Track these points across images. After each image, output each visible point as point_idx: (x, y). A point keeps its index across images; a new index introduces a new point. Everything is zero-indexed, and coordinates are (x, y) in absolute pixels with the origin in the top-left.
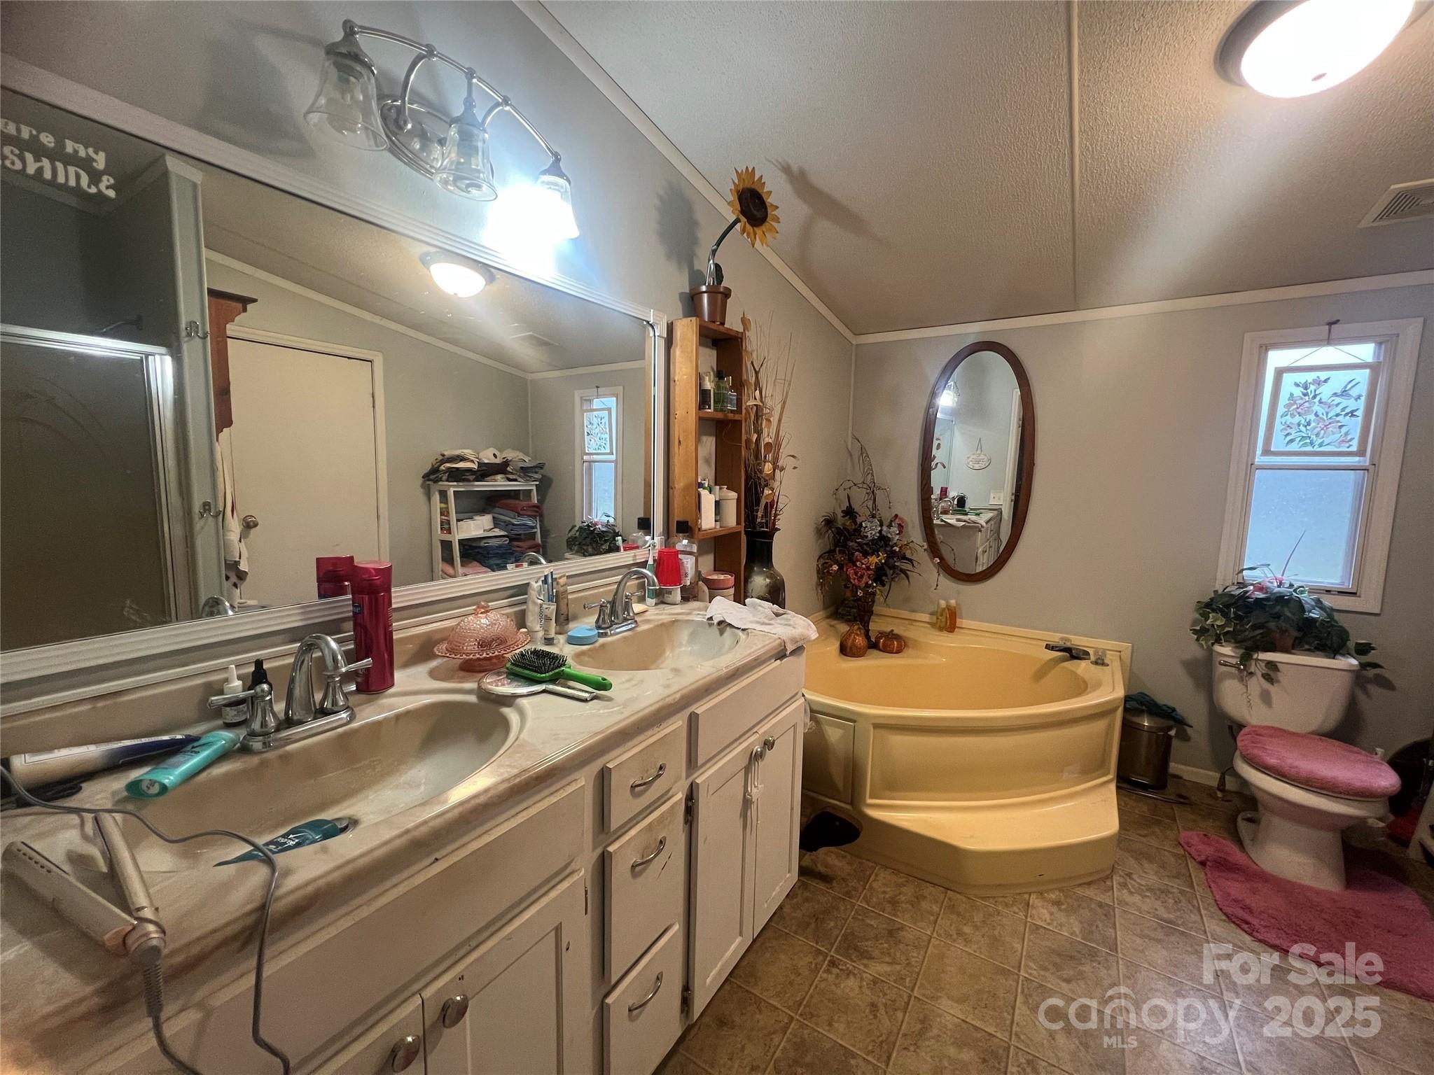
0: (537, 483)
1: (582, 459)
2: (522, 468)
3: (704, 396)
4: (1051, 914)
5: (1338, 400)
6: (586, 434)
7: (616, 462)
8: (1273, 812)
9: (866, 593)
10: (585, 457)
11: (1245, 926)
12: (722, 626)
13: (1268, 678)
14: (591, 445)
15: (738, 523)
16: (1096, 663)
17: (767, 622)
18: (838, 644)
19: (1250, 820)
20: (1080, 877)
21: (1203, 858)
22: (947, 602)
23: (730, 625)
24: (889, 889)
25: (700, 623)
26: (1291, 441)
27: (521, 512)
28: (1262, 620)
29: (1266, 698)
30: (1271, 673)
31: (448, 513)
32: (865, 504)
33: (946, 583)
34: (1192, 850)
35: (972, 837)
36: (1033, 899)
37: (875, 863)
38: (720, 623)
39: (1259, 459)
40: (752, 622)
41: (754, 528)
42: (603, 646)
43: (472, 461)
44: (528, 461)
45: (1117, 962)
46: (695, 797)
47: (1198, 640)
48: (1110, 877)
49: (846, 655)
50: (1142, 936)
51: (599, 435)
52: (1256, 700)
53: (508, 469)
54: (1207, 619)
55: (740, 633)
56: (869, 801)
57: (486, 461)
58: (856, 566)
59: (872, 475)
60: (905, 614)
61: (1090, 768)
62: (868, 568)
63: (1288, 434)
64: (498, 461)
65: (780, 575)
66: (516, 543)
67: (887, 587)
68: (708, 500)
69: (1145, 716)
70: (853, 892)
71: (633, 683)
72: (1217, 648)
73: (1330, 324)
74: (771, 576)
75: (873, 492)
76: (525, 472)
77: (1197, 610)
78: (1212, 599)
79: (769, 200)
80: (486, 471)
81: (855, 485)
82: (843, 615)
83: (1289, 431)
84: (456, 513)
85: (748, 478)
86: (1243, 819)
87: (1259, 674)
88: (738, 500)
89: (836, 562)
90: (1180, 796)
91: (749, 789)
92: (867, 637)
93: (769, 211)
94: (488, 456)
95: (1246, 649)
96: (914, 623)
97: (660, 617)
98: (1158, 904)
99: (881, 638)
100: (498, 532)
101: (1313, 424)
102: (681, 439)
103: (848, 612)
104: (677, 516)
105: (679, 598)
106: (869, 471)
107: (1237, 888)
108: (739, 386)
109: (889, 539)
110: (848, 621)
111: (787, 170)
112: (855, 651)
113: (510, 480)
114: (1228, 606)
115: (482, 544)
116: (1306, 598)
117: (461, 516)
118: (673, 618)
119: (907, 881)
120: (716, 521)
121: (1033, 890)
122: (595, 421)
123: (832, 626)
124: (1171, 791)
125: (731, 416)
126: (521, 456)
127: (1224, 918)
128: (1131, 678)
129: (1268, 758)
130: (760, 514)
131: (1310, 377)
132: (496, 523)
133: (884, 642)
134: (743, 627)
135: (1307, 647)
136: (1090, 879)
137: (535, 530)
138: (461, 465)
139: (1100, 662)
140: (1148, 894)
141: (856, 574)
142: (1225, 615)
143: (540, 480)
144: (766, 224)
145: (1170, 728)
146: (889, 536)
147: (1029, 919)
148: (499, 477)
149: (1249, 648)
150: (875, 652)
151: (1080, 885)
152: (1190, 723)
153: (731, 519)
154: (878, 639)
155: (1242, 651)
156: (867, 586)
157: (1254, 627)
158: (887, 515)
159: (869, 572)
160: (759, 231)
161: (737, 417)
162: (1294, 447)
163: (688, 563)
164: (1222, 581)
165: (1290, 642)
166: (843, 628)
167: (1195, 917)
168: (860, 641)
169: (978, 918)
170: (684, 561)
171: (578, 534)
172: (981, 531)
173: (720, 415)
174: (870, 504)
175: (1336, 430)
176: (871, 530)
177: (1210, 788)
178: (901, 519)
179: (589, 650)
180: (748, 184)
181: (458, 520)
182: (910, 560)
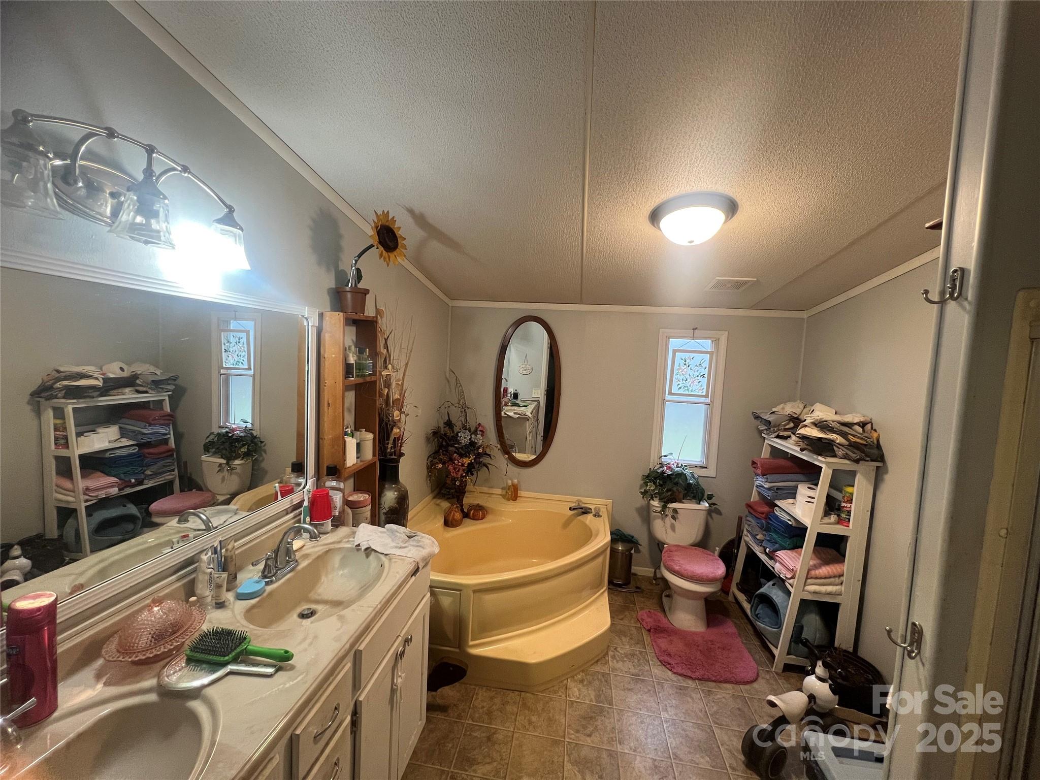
0: (170, 393)
1: (219, 372)
2: (153, 381)
3: (348, 369)
4: (579, 690)
5: (697, 368)
6: (223, 351)
7: (254, 375)
8: (679, 594)
9: (461, 481)
10: (222, 371)
11: (668, 666)
12: (368, 551)
13: (674, 518)
14: (228, 361)
15: (374, 455)
16: (595, 516)
17: (404, 545)
18: (443, 520)
19: (668, 596)
20: (593, 659)
21: (649, 628)
22: (512, 481)
23: (376, 551)
24: (485, 704)
25: (350, 549)
26: (680, 388)
27: (152, 422)
28: (669, 487)
29: (673, 528)
30: (675, 515)
31: (65, 428)
32: (460, 419)
33: (513, 469)
34: (644, 623)
35: (535, 653)
36: (570, 683)
37: (475, 685)
38: (366, 549)
39: (668, 397)
40: (392, 548)
41: (385, 456)
42: (270, 594)
43: (97, 379)
44: (160, 374)
45: (613, 712)
46: (358, 711)
47: (643, 498)
48: (607, 654)
49: (448, 526)
50: (624, 690)
51: (237, 352)
52: (669, 530)
53: (138, 381)
54: (647, 486)
55: (382, 557)
56: (471, 643)
57: (112, 376)
58: (455, 463)
59: (464, 398)
60: (485, 489)
61: (596, 587)
62: (463, 465)
63: (678, 385)
64: (125, 374)
65: (405, 487)
66: (147, 451)
67: (475, 475)
68: (351, 443)
69: (620, 543)
70: (462, 714)
71: (308, 641)
72: (652, 502)
73: (694, 329)
74: (398, 490)
75: (465, 410)
76: (157, 384)
77: (643, 479)
78: (649, 474)
79: (399, 233)
80: (112, 385)
81: (452, 404)
82: (445, 494)
83: (679, 383)
84: (76, 426)
85: (381, 421)
86: (665, 596)
87: (670, 516)
88: (374, 439)
89: (441, 461)
90: (637, 588)
91: (395, 681)
92: (462, 510)
93: (399, 240)
94: (114, 371)
95: (664, 502)
96: (493, 496)
97: (316, 549)
98: (630, 665)
99: (471, 510)
100: (125, 442)
101: (688, 380)
102: (330, 402)
103: (448, 492)
104: (326, 463)
105: (330, 527)
106: (461, 394)
107: (663, 643)
108: (374, 354)
109: (476, 443)
110: (448, 499)
111: (411, 212)
112: (454, 523)
113: (138, 392)
114: (655, 478)
115: (107, 455)
116: (688, 472)
117: (80, 429)
118: (326, 548)
119: (496, 694)
120: (357, 458)
121: (569, 676)
122: (232, 340)
123: (438, 505)
124: (632, 587)
125: (368, 379)
126: (152, 369)
127: (659, 663)
128: (613, 521)
129: (675, 566)
130: (390, 446)
131: (687, 355)
132: (123, 434)
133: (473, 513)
134: (385, 553)
135: (688, 498)
136: (596, 660)
137: (168, 436)
138: (83, 382)
139: (597, 515)
140: (625, 659)
141: (455, 469)
142: (655, 483)
143: (173, 391)
144: (398, 250)
145: (632, 549)
146: (476, 441)
147: (568, 699)
148: (127, 390)
149: (667, 500)
150: (467, 520)
151: (592, 665)
152: (641, 543)
153: (369, 454)
154: (469, 511)
155: (663, 504)
156: (462, 476)
157: (668, 491)
158: (473, 425)
159: (464, 468)
160: (392, 255)
161: (373, 378)
162: (681, 392)
163: (337, 498)
164: (653, 464)
165: (681, 496)
166: (445, 505)
167: (647, 668)
168: (458, 516)
169: (540, 706)
170: (334, 497)
171: (216, 439)
172: (528, 420)
173: (360, 380)
174: (463, 419)
175: (697, 384)
176: (465, 438)
177: (649, 577)
178: (483, 427)
179: (259, 602)
180: (384, 222)
181: (79, 434)
182: (489, 455)
